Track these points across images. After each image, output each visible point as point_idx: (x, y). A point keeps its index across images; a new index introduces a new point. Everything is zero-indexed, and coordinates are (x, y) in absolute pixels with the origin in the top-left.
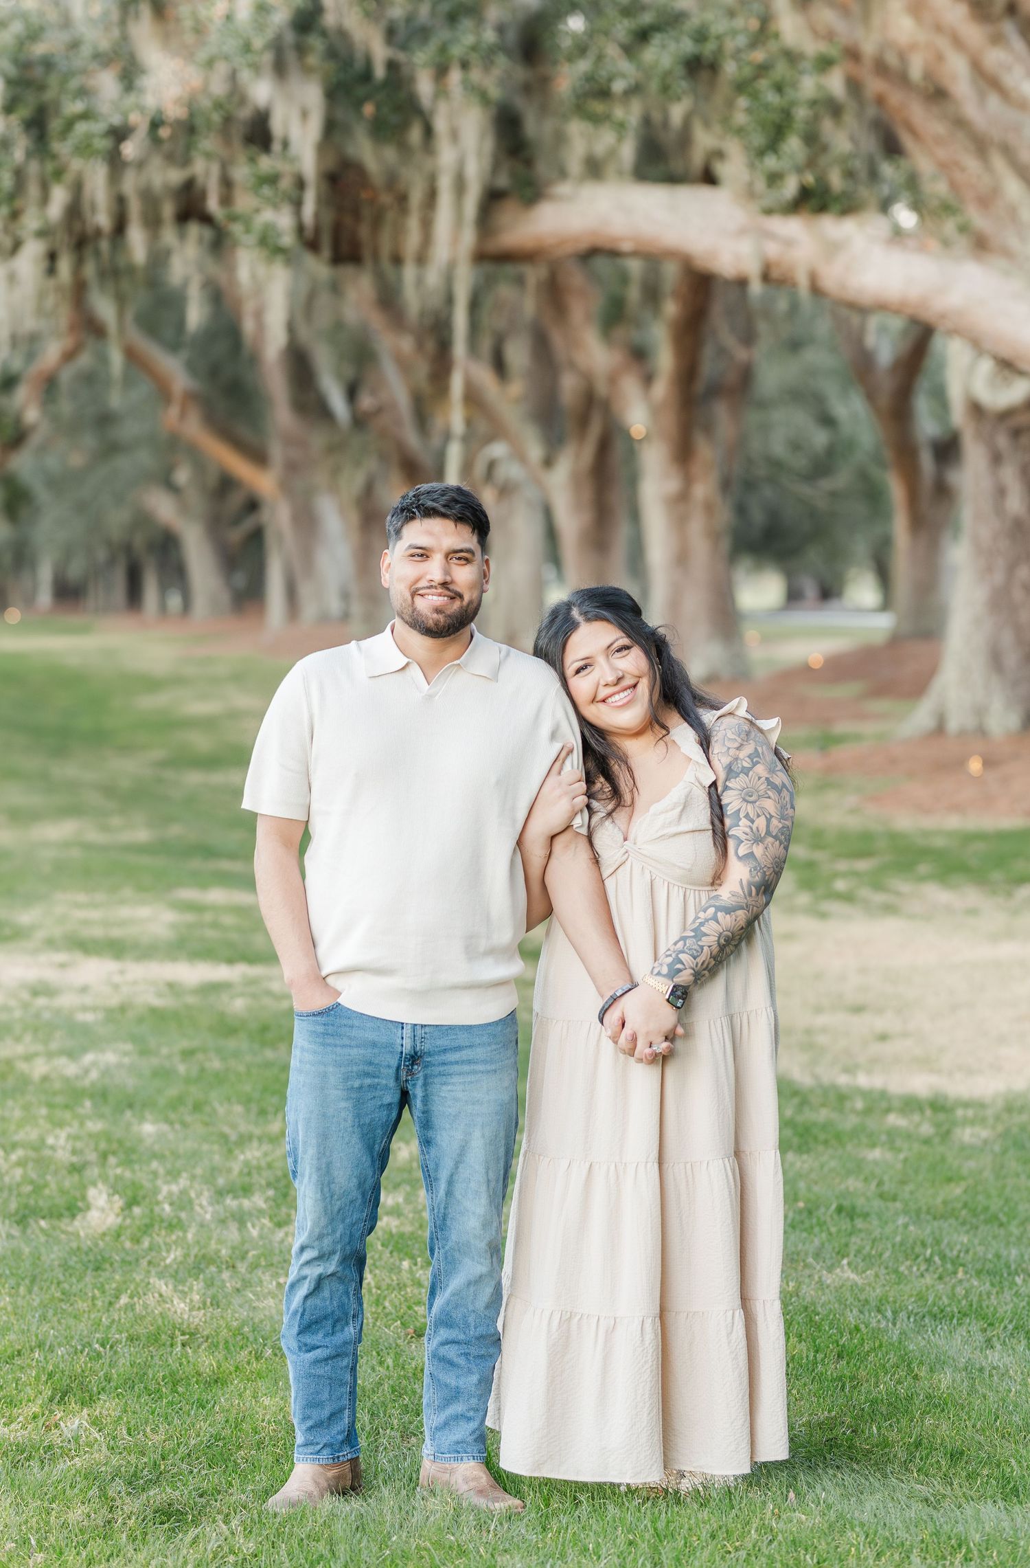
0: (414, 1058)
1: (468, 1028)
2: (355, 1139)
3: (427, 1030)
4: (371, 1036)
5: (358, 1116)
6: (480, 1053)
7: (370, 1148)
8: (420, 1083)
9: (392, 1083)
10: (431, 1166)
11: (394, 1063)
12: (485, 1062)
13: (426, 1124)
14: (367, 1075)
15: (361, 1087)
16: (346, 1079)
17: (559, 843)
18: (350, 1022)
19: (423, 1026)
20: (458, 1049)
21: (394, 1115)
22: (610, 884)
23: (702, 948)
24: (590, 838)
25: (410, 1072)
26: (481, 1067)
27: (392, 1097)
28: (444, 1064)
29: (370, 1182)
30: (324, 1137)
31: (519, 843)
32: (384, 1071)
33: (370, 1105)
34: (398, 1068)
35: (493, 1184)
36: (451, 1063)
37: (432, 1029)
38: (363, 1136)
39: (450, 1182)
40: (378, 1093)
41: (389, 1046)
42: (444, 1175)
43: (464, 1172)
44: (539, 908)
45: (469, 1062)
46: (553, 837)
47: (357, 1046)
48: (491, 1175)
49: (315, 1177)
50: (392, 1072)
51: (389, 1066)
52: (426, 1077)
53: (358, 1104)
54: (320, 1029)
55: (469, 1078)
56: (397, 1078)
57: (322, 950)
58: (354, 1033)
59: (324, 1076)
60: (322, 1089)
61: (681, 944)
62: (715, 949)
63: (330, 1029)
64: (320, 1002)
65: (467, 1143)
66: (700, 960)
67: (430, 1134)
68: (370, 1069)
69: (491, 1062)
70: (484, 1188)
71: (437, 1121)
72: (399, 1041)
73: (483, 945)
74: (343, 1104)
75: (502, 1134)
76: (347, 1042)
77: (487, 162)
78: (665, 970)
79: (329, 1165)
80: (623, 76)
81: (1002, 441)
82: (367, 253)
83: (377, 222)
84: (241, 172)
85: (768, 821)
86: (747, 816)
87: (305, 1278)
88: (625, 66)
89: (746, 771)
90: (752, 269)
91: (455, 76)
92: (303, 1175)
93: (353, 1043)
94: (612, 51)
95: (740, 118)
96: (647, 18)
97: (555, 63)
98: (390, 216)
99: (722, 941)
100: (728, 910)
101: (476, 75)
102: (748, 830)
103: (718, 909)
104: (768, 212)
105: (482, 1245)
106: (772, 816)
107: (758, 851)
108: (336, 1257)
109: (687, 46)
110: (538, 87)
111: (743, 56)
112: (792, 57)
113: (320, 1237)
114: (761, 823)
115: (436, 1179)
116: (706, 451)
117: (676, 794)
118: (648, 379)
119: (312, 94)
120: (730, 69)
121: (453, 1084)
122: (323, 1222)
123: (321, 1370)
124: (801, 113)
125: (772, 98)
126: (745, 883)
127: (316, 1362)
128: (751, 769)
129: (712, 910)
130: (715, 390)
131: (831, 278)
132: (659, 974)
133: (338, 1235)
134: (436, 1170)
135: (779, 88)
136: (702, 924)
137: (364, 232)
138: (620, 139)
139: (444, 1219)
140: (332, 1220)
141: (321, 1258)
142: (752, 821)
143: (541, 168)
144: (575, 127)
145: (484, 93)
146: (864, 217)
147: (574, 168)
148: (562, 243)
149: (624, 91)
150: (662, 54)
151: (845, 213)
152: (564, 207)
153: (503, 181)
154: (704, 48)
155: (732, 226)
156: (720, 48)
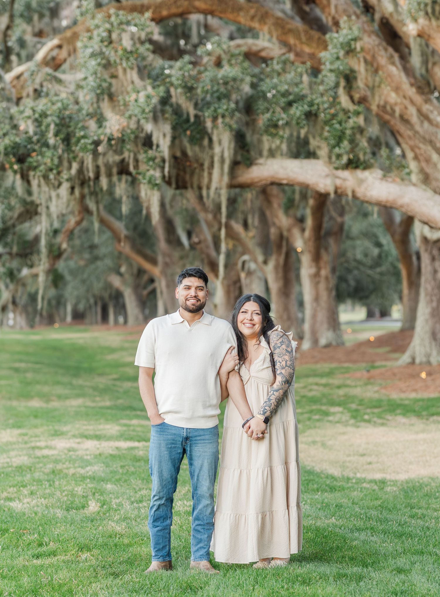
0: (187, 438)
1: (203, 430)
2: (170, 463)
3: (191, 430)
4: (174, 432)
5: (170, 456)
6: (207, 437)
7: (174, 466)
8: (189, 446)
9: (180, 446)
10: (192, 471)
11: (181, 440)
12: (208, 440)
13: (191, 459)
14: (173, 444)
15: (171, 447)
16: (167, 445)
17: (231, 374)
18: (168, 428)
19: (190, 429)
20: (200, 436)
21: (181, 456)
22: (245, 386)
23: (271, 404)
24: (239, 373)
25: (186, 443)
26: (207, 441)
27: (180, 450)
28: (196, 440)
29: (174, 476)
30: (160, 462)
31: (218, 373)
32: (178, 442)
33: (174, 453)
34: (182, 441)
35: (211, 477)
36: (198, 440)
37: (192, 430)
38: (172, 462)
39: (198, 476)
40: (176, 449)
41: (179, 435)
42: (196, 474)
43: (202, 473)
44: (225, 394)
45: (203, 440)
46: (229, 373)
47: (170, 435)
48: (210, 474)
49: (157, 474)
50: (180, 442)
51: (179, 441)
52: (190, 444)
53: (170, 453)
54: (159, 430)
55: (203, 445)
56: (182, 444)
57: (159, 407)
58: (169, 431)
59: (160, 444)
60: (160, 447)
61: (265, 404)
62: (276, 403)
63: (162, 430)
64: (159, 422)
65: (203, 464)
66: (271, 408)
67: (192, 462)
68: (174, 442)
69: (210, 440)
70: (208, 478)
71: (195, 458)
72: (182, 433)
73: (208, 404)
74: (166, 452)
75: (213, 462)
76: (167, 433)
77: (232, 152)
78: (262, 413)
79: (162, 470)
80: (283, 119)
81: (435, 252)
82: (189, 185)
83: (192, 174)
84: (142, 157)
85: (286, 362)
86: (279, 362)
87: (155, 505)
88: (284, 116)
89: (279, 347)
90: (331, 190)
91: (220, 120)
92: (154, 474)
93: (169, 434)
94: (278, 109)
95: (326, 134)
96: (291, 98)
97: (258, 115)
98: (197, 171)
99: (277, 401)
100: (277, 391)
101: (227, 120)
102: (279, 366)
103: (274, 391)
104: (337, 169)
105: (208, 495)
106: (287, 361)
107: (283, 371)
108: (164, 499)
109: (306, 108)
110: (251, 123)
111: (327, 111)
112: (346, 112)
113: (159, 492)
114: (284, 363)
115: (194, 475)
116: (325, 257)
117: (261, 357)
118: (303, 230)
119: (167, 128)
120: (322, 116)
121: (199, 446)
122: (160, 488)
123: (161, 533)
124: (348, 132)
125: (337, 126)
126: (280, 381)
127: (158, 531)
128: (280, 346)
129: (272, 392)
130: (329, 234)
131: (360, 192)
132: (260, 414)
133: (165, 492)
134: (194, 472)
135: (340, 123)
136: (270, 397)
137: (187, 177)
138: (282, 142)
139: (196, 488)
140: (163, 488)
141: (160, 499)
142: (281, 363)
143: (252, 153)
144: (265, 138)
145: (230, 127)
146: (372, 170)
147: (265, 153)
148: (261, 181)
149: (283, 125)
150: (297, 111)
151: (365, 168)
152: (261, 167)
153: (239, 158)
154: (312, 108)
155: (324, 174)
156: (318, 109)
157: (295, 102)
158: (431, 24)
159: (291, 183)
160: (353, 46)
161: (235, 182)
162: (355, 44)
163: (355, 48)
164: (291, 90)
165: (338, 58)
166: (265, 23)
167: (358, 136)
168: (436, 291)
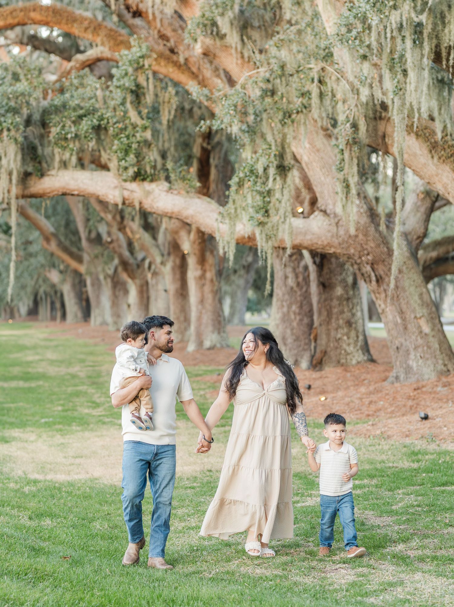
77: (19, 163)
80: (72, 132)
88: (73, 129)
90: (119, 201)
91: (6, 134)
94: (69, 123)
95: (115, 147)
96: (81, 112)
97: (50, 127)
101: (13, 133)
104: (125, 181)
109: (96, 122)
111: (115, 126)
112: (134, 126)
116: (210, 260)
120: (111, 131)
124: (134, 146)
125: (125, 140)
131: (147, 204)
135: (128, 137)
138: (71, 155)
143: (44, 165)
144: (57, 150)
145: (16, 140)
146: (159, 182)
147: (56, 164)
148: (53, 191)
149: (72, 137)
150: (85, 125)
151: (152, 181)
152: (53, 179)
153: (30, 169)
154: (102, 122)
155: (113, 185)
156: (108, 123)
157: (85, 116)
158: (216, 44)
159: (82, 194)
160: (141, 63)
161: (27, 192)
162: (143, 61)
163: (144, 65)
164: (82, 104)
165: (126, 74)
166: (98, 35)
167: (145, 150)
168: (287, 297)
